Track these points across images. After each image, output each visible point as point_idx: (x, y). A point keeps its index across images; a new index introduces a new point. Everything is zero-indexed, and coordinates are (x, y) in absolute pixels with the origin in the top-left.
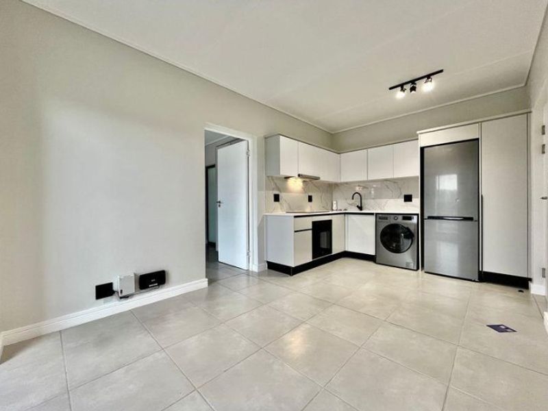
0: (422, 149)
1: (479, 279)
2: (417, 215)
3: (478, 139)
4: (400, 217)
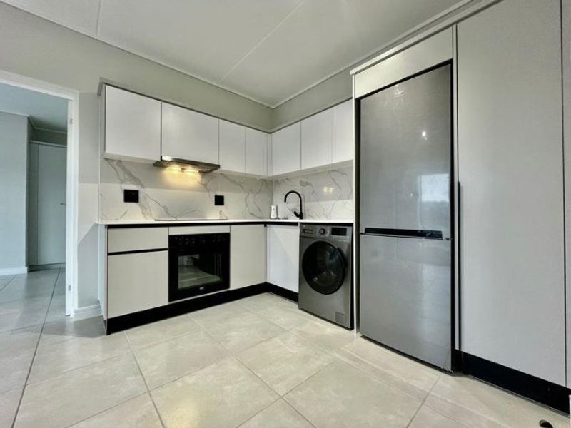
0: (358, 101)
1: (452, 369)
2: (351, 225)
3: (450, 62)
4: (329, 230)
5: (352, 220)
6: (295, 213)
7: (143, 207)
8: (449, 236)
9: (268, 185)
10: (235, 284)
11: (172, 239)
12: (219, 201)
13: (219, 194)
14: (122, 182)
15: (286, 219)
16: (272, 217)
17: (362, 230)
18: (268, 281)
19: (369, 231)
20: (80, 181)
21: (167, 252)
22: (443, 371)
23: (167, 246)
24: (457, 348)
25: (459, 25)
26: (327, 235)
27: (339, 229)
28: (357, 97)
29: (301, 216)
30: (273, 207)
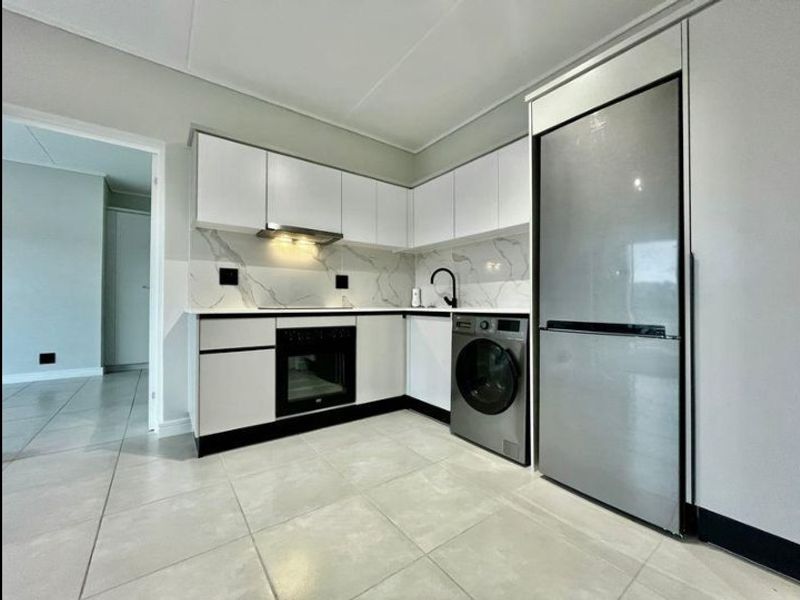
0: (537, 139)
1: (681, 531)
2: (526, 316)
3: (678, 75)
4: (494, 323)
5: (528, 309)
6: (446, 299)
7: (243, 291)
8: (676, 333)
9: (408, 261)
10: (363, 397)
11: (280, 333)
12: (342, 282)
13: (342, 273)
14: (217, 258)
15: (433, 307)
16: (414, 305)
17: (543, 325)
18: (408, 394)
19: (552, 325)
20: (167, 258)
21: (274, 351)
22: (668, 533)
23: (273, 343)
24: (689, 500)
25: (692, 19)
26: (491, 331)
27: (509, 322)
28: (536, 132)
29: (454, 303)
30: (415, 291)
